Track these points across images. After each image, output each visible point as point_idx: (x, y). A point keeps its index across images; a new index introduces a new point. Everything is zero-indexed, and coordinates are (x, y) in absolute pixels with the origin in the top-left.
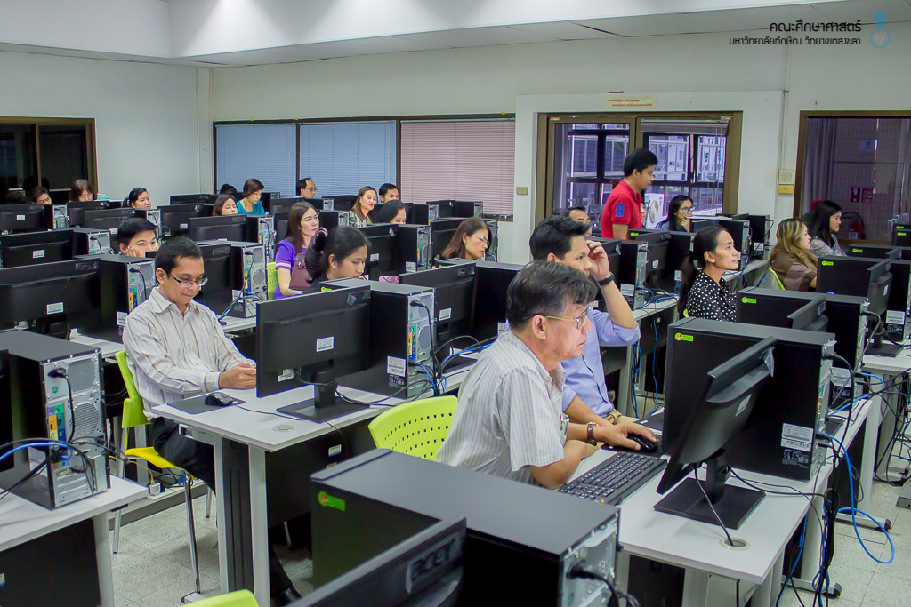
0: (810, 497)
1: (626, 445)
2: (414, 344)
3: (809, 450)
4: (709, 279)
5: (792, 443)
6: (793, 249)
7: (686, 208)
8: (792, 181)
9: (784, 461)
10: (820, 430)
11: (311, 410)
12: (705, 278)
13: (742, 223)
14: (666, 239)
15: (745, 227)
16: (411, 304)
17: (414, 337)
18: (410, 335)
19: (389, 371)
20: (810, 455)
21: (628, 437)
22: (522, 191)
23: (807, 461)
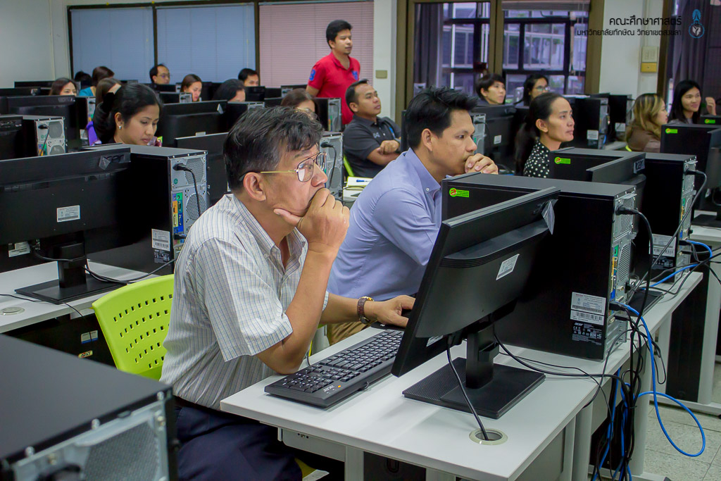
0: (598, 380)
1: (398, 323)
2: (181, 214)
3: (601, 323)
4: (545, 149)
5: (582, 315)
6: (650, 126)
7: (540, 87)
8: (656, 58)
9: (575, 338)
10: (617, 300)
11: (55, 292)
12: (541, 149)
13: (599, 101)
14: (511, 114)
15: (603, 105)
16: (174, 168)
17: (180, 206)
18: (174, 204)
19: (154, 245)
20: (602, 329)
21: (403, 315)
22: (382, 75)
23: (600, 336)
